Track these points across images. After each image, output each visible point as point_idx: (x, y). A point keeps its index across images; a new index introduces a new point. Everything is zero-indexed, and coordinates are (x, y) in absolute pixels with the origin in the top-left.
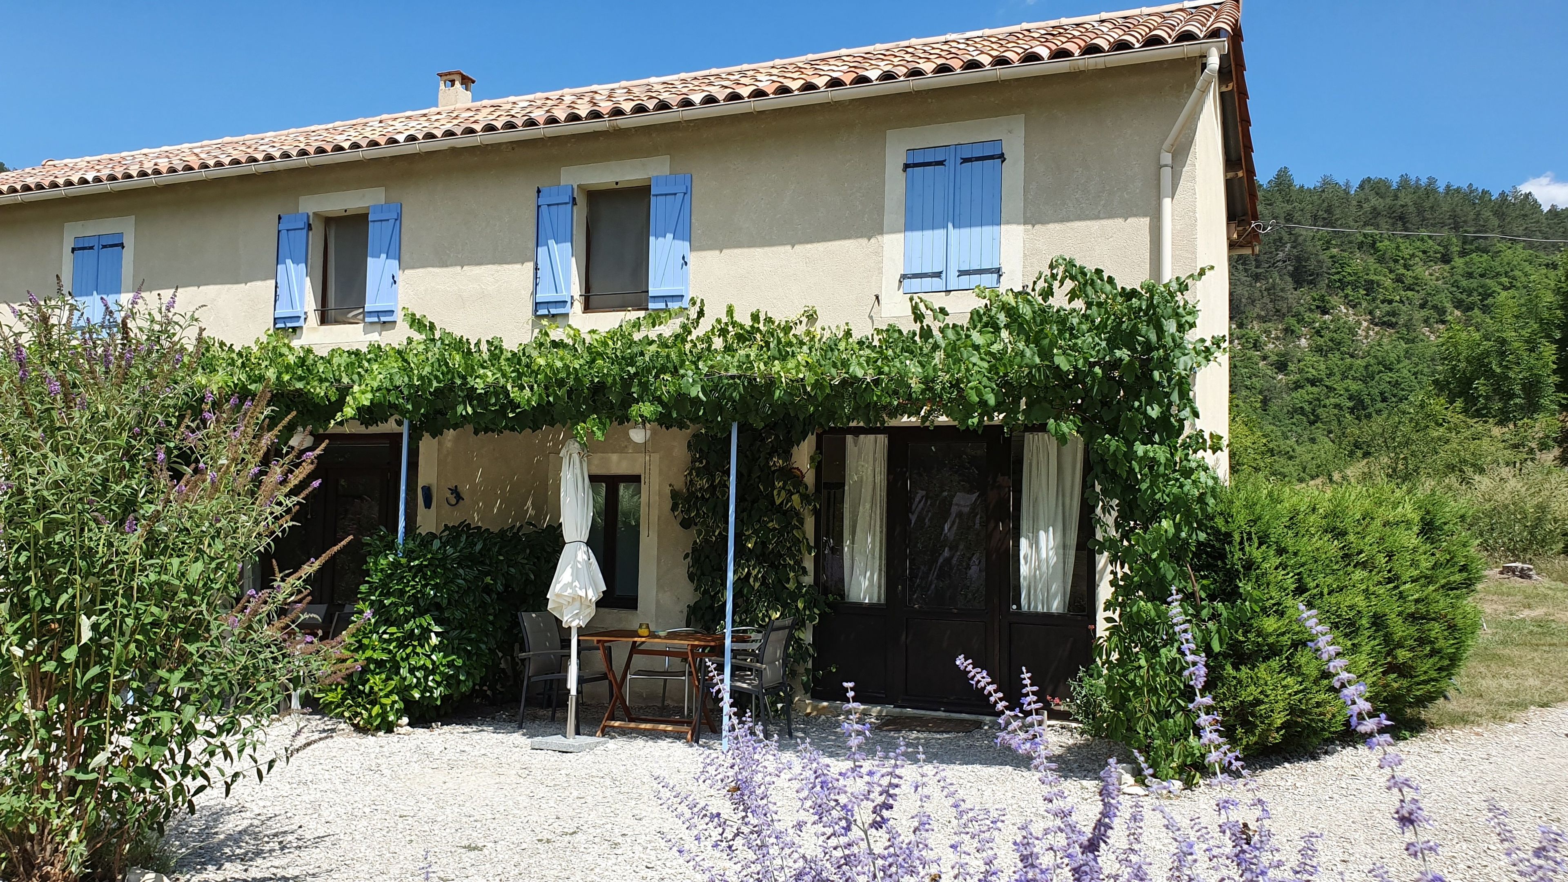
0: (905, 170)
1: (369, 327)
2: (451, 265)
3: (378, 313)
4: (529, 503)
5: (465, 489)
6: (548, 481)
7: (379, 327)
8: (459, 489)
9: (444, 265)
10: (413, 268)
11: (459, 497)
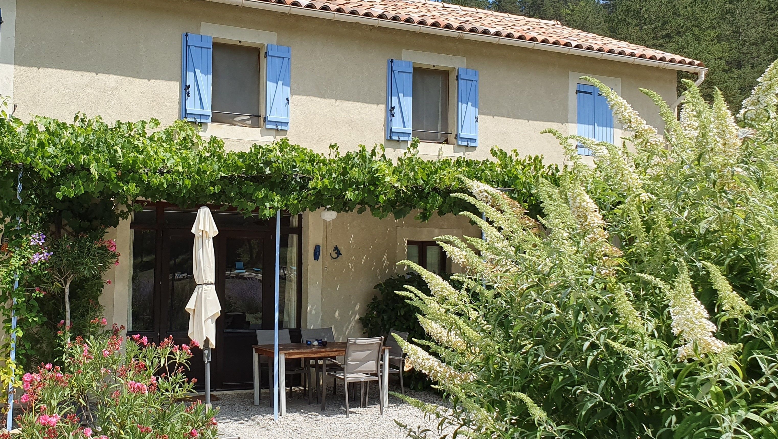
0: (576, 93)
1: (266, 131)
2: (328, 98)
3: (276, 123)
4: (385, 257)
5: (342, 249)
6: (396, 244)
7: (274, 132)
8: (339, 248)
9: (323, 96)
10: (299, 95)
11: (339, 253)
